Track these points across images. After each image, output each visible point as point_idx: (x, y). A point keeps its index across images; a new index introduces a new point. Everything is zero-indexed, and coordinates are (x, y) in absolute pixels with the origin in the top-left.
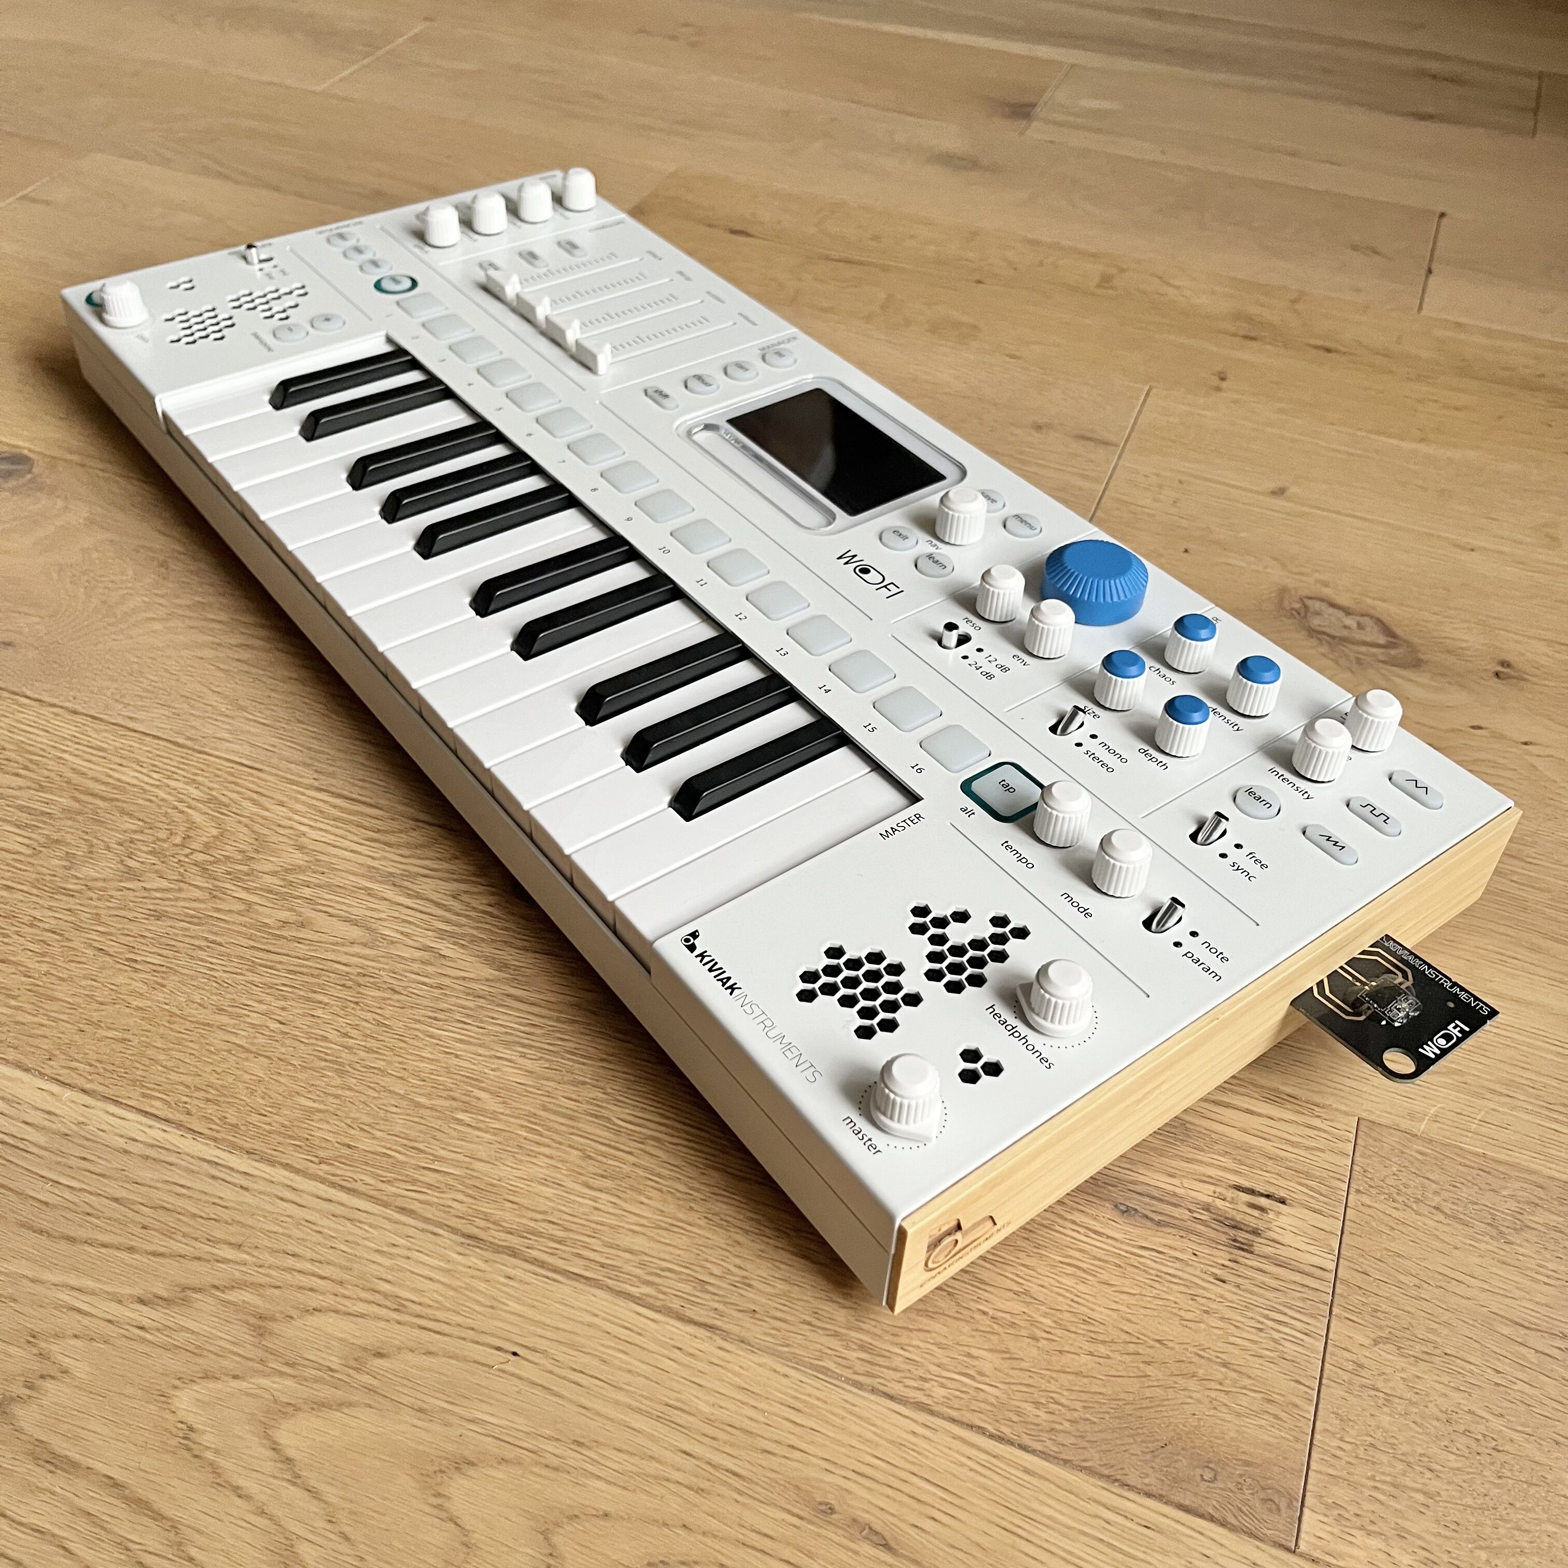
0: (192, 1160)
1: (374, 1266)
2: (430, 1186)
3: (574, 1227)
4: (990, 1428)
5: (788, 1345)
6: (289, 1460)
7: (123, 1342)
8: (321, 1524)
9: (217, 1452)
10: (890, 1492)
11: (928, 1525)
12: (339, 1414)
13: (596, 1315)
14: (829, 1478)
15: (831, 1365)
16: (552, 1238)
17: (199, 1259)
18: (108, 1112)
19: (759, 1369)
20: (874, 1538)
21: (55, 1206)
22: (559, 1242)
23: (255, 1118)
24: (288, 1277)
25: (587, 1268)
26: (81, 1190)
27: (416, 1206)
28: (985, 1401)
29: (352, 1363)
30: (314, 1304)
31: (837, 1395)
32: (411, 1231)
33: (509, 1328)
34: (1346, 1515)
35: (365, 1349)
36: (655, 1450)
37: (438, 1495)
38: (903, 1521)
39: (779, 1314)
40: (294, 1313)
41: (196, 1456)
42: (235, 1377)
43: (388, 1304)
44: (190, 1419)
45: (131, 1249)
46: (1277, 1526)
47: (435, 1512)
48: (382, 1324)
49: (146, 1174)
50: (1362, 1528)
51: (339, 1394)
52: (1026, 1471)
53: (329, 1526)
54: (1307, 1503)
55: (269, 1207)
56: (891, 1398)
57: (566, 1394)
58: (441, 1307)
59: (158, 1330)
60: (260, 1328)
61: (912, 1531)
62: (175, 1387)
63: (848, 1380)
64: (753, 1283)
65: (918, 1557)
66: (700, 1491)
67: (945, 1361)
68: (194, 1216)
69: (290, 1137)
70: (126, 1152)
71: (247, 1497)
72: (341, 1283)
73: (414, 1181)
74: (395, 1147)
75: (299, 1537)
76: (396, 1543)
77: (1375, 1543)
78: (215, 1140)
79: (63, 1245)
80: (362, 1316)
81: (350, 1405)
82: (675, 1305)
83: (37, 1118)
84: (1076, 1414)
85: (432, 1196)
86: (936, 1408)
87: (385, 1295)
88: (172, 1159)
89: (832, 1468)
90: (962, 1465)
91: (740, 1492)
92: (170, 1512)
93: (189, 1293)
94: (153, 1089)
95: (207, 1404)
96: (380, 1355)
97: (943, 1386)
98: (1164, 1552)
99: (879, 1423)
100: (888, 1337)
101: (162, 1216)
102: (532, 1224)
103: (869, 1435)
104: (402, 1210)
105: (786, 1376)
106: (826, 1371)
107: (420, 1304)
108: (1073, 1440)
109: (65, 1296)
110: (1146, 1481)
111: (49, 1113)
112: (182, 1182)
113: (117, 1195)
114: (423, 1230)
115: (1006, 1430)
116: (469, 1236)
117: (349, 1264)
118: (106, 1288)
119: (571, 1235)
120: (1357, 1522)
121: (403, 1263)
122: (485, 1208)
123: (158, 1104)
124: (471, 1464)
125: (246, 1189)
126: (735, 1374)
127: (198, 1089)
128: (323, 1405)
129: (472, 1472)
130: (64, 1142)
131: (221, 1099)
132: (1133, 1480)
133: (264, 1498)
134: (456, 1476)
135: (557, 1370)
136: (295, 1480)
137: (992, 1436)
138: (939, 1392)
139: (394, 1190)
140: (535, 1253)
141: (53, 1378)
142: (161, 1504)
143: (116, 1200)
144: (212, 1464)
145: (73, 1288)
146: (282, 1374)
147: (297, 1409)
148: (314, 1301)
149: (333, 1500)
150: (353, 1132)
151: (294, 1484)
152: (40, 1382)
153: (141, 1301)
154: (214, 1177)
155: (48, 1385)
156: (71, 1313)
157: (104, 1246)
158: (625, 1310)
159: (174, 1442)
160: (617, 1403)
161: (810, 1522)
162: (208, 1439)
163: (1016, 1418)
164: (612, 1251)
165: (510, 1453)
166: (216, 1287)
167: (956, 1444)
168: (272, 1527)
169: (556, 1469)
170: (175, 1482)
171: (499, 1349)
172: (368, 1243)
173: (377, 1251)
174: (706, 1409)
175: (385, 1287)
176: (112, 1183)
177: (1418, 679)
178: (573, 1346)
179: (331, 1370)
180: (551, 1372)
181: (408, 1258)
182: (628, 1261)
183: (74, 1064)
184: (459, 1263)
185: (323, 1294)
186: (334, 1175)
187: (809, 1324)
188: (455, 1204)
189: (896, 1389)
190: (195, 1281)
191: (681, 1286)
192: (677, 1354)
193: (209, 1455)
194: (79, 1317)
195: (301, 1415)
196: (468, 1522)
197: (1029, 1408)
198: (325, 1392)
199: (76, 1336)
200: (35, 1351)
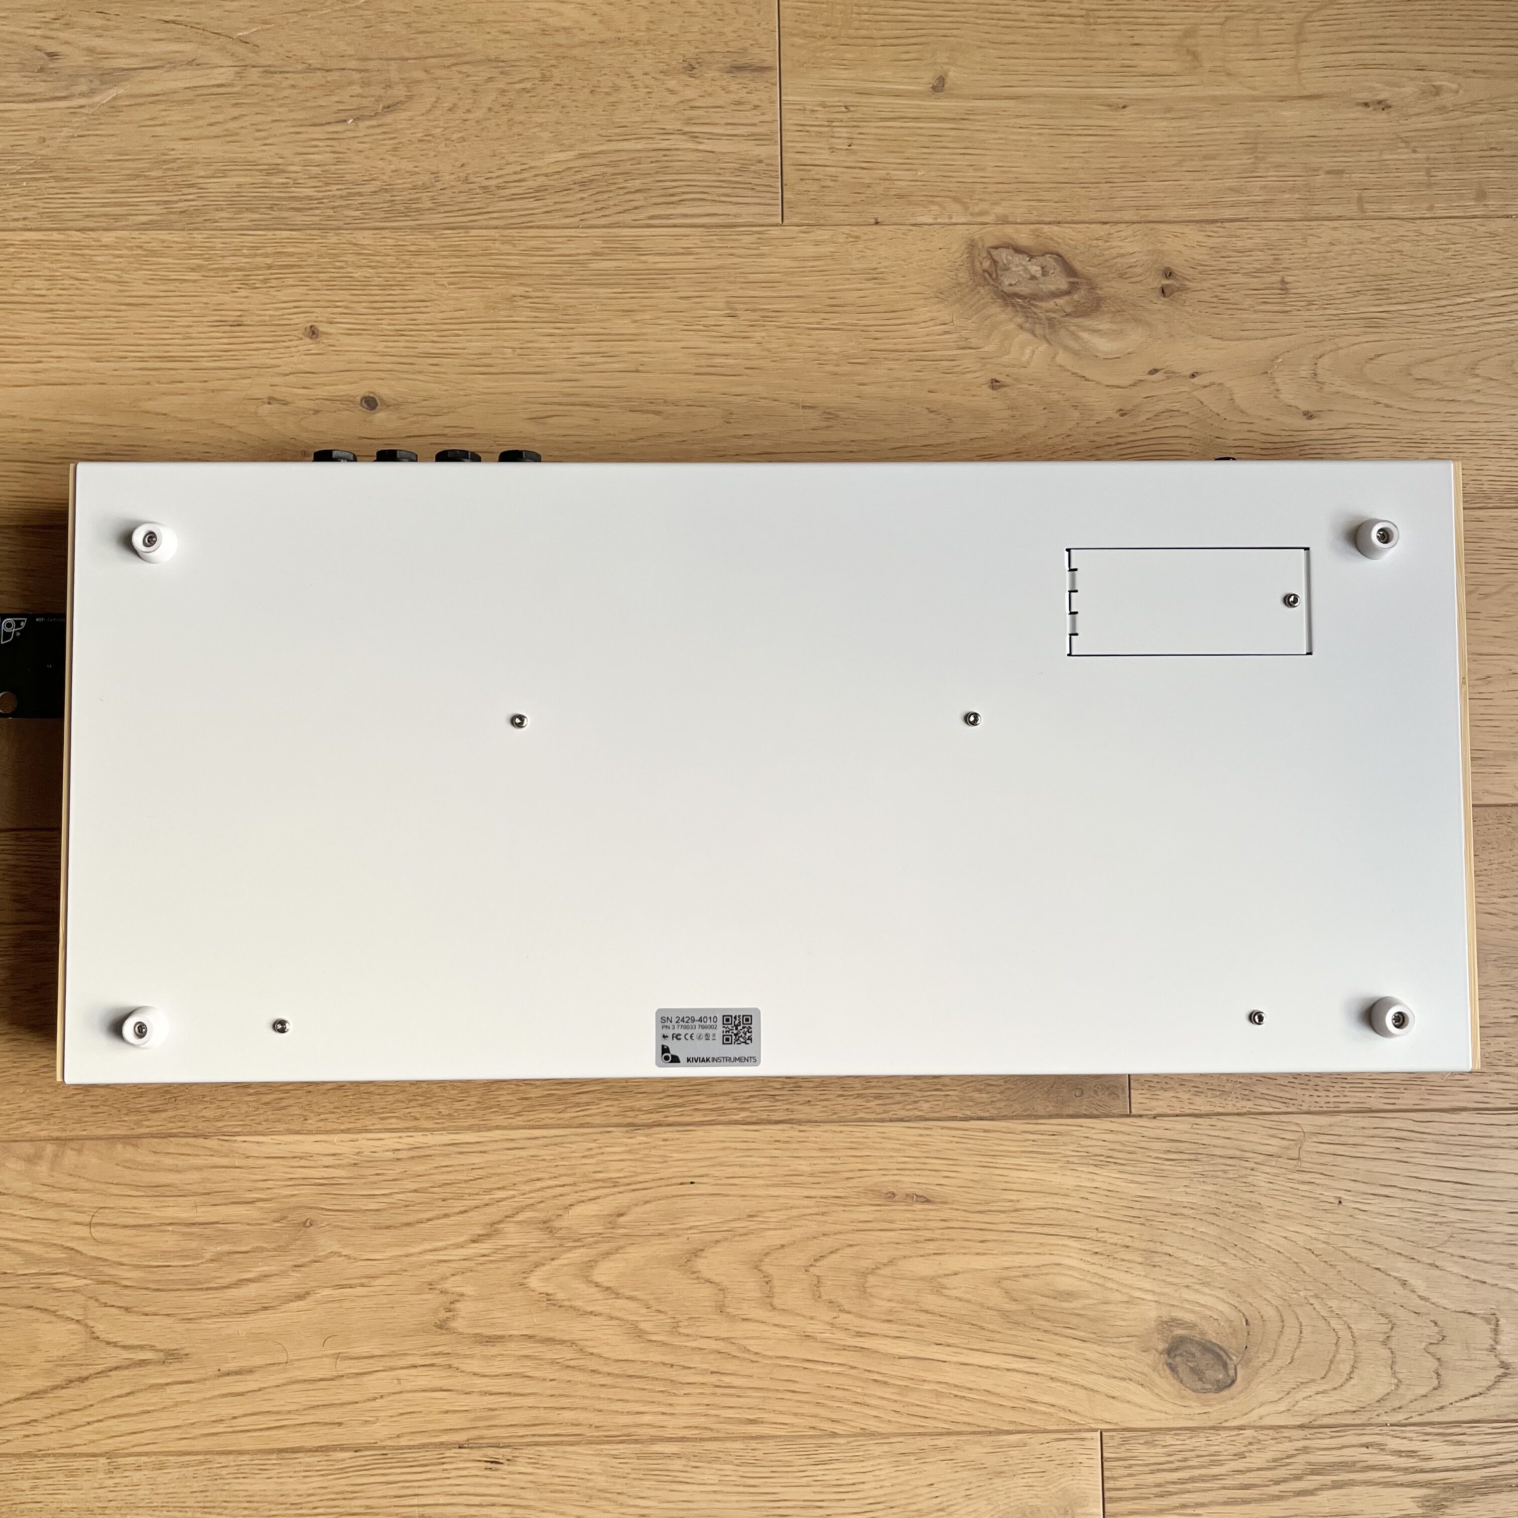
0: (440, 1148)
1: (587, 1167)
2: (588, 1104)
3: (685, 1093)
4: (959, 1115)
5: (835, 1114)
6: (608, 1288)
7: (480, 1268)
8: (644, 1311)
9: (569, 1300)
10: (918, 1172)
11: (944, 1181)
12: (618, 1255)
13: (724, 1141)
14: (886, 1178)
15: (861, 1115)
16: (675, 1106)
17: (487, 1205)
18: (368, 1139)
19: (825, 1134)
20: (920, 1199)
21: (384, 1210)
22: (681, 1107)
23: (458, 1105)
24: (543, 1193)
25: (705, 1116)
26: (391, 1194)
27: (588, 1119)
28: (953, 1101)
29: (610, 1226)
30: (569, 1203)
31: (872, 1131)
32: (595, 1137)
33: (682, 1169)
34: (1152, 1085)
35: (611, 1215)
36: (791, 1202)
37: (695, 1272)
38: (932, 1184)
39: (823, 1097)
40: (560, 1212)
41: (560, 1306)
42: (553, 1259)
43: (609, 1185)
44: (544, 1290)
45: (446, 1216)
46: (1119, 1106)
47: (695, 1281)
48: (611, 1198)
49: (419, 1168)
50: (1162, 1088)
51: (613, 1245)
52: (985, 1131)
53: (649, 1310)
54: (1132, 1086)
55: (504, 1158)
56: (902, 1120)
57: (730, 1193)
58: (637, 1174)
59: (494, 1253)
60: (547, 1228)
61: (937, 1188)
62: (525, 1278)
63: (875, 1121)
64: (800, 1084)
65: (944, 1200)
66: (824, 1214)
67: (924, 1086)
68: (466, 1181)
69: (487, 1108)
70: (399, 1159)
71: (599, 1314)
72: (574, 1184)
73: (578, 1104)
74: (553, 1087)
75: (637, 1321)
76: (686, 1304)
77: (1170, 1094)
78: (444, 1129)
79: (408, 1230)
80: (598, 1198)
81: (622, 1248)
82: (764, 1116)
83: (330, 1161)
84: (1001, 1088)
85: (593, 1110)
86: (927, 1116)
87: (603, 1180)
88: (428, 1152)
89: (886, 1172)
90: (951, 1142)
91: (844, 1206)
92: (566, 1338)
93: (496, 1226)
94: (383, 1113)
95: (547, 1279)
96: (622, 1215)
97: (927, 1101)
98: (1065, 1144)
99: (901, 1137)
100: (886, 1085)
101: (449, 1189)
102: (660, 1102)
103: (898, 1146)
104: (581, 1126)
105: (841, 1132)
106: (861, 1120)
107: (625, 1177)
108: (1004, 1104)
109: (429, 1257)
110: (1048, 1110)
111: (334, 1155)
112: (444, 1164)
113: (415, 1188)
114: (601, 1133)
115: (968, 1113)
116: (628, 1125)
117: (573, 1172)
118: (449, 1243)
119: (686, 1099)
120: (1159, 1086)
121: (601, 1157)
122: (628, 1103)
123: (393, 1120)
124: (703, 1250)
125: (485, 1152)
126: (816, 1142)
127: (410, 1101)
128: (608, 1254)
129: (704, 1254)
130: (356, 1169)
131: (429, 1101)
132: (1041, 1111)
133: (608, 1311)
134: (698, 1260)
135: (719, 1182)
136: (618, 1296)
137: (962, 1119)
138: (925, 1106)
139: (569, 1115)
140: (671, 1119)
141: (458, 1301)
142: (558, 1336)
143: (415, 1191)
144: (571, 1307)
145: (431, 1251)
146: (575, 1247)
147: (596, 1262)
148: (567, 1200)
149: (644, 1297)
150: (522, 1088)
151: (619, 1298)
152: (452, 1306)
153: (474, 1241)
154: (461, 1153)
155: (458, 1305)
156: (440, 1264)
157: (429, 1220)
158: (737, 1132)
159: (544, 1304)
160: (759, 1186)
161: (885, 1205)
162: (560, 1295)
163: (971, 1104)
164: (714, 1099)
165: (719, 1236)
166: (507, 1217)
167: (945, 1132)
168: (622, 1323)
169: (745, 1234)
170: (558, 1323)
171: (682, 1184)
172: (574, 1154)
173: (583, 1157)
174: (808, 1169)
175: (601, 1176)
176: (405, 1182)
177: (1101, 327)
178: (721, 1165)
179: (600, 1234)
180: (716, 1185)
181: (603, 1153)
182: (725, 1101)
183: (322, 1117)
184: (632, 1144)
185: (568, 1194)
186: (529, 1121)
187: (842, 1095)
188: (609, 1109)
189: (902, 1114)
190: (497, 1218)
191: (761, 1104)
192: (778, 1145)
193: (566, 1303)
194: (446, 1264)
195: (600, 1263)
196: (716, 1279)
197: (976, 1095)
198: (605, 1247)
199: (453, 1275)
200: (435, 1291)
